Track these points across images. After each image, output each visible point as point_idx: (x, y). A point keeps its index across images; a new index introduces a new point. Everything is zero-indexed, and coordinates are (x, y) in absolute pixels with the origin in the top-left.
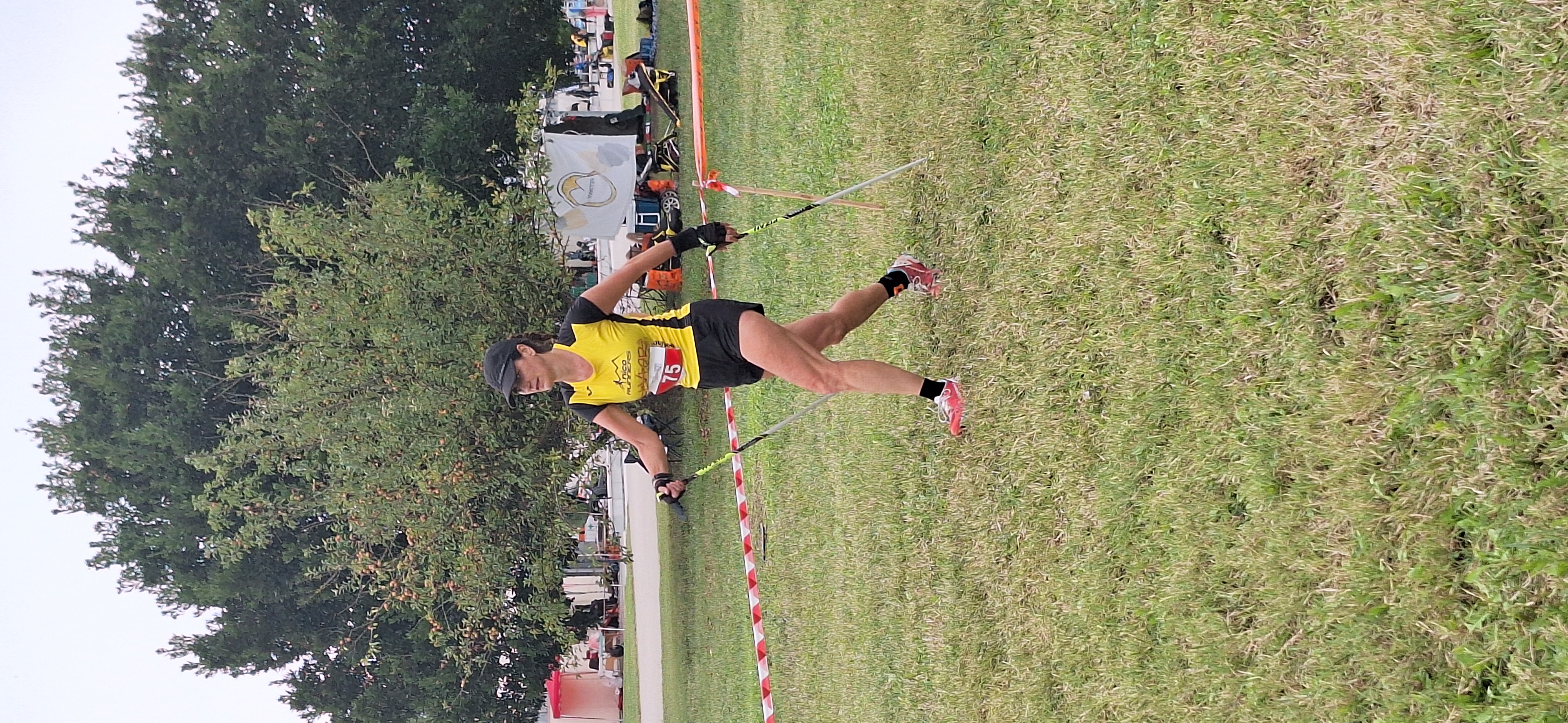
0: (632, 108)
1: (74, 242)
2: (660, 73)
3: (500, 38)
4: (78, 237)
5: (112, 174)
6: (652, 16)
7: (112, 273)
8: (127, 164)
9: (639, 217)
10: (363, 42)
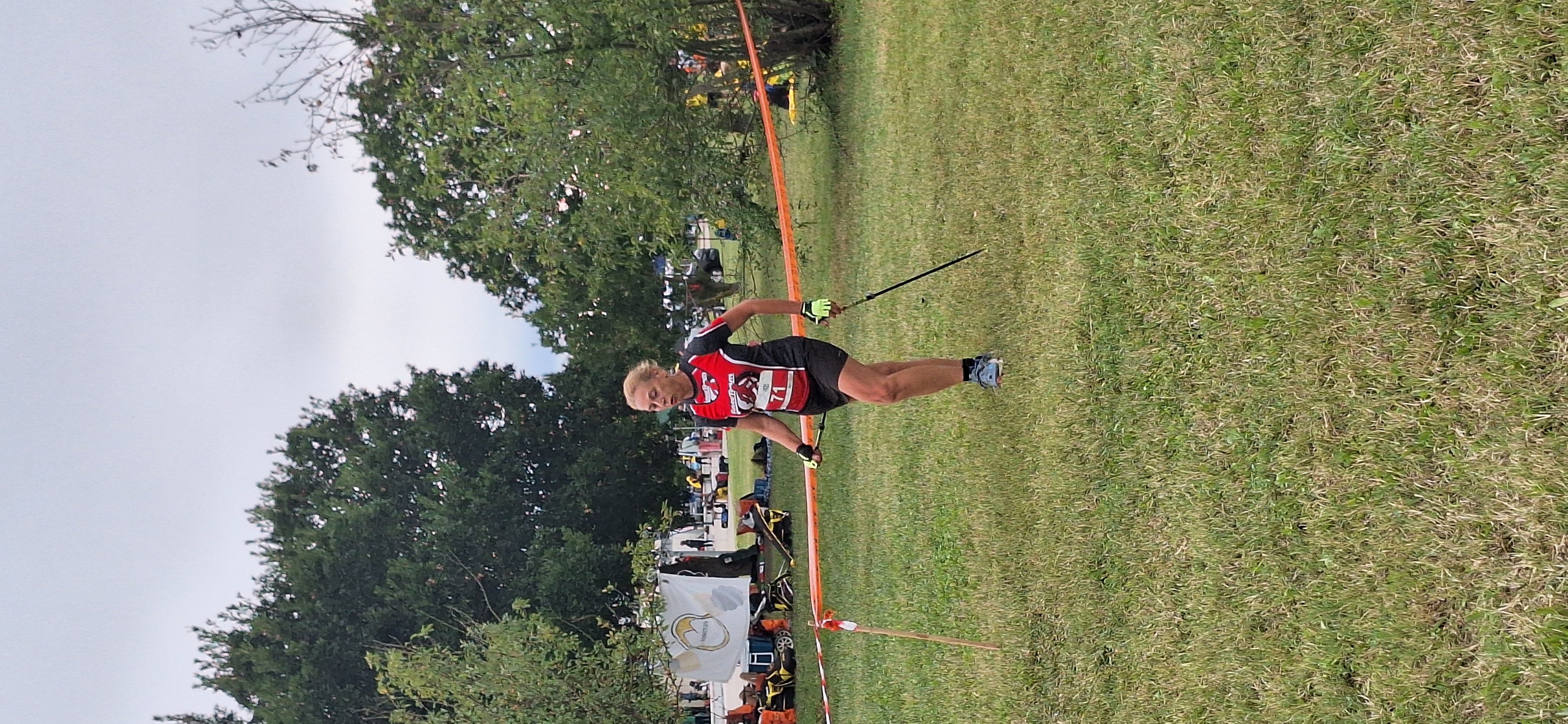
0: (746, 548)
1: (196, 686)
2: (775, 513)
3: (618, 480)
4: (199, 682)
5: (236, 619)
6: (766, 458)
7: (231, 717)
8: (251, 608)
9: (753, 657)
10: (484, 486)
